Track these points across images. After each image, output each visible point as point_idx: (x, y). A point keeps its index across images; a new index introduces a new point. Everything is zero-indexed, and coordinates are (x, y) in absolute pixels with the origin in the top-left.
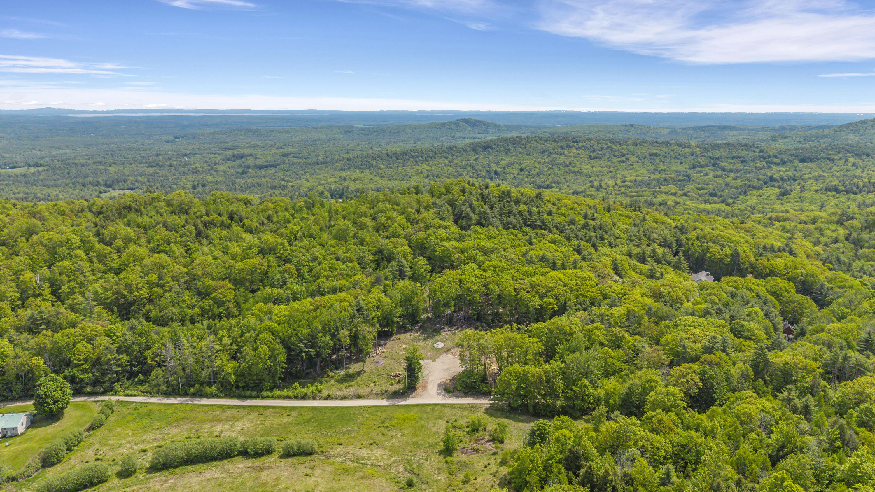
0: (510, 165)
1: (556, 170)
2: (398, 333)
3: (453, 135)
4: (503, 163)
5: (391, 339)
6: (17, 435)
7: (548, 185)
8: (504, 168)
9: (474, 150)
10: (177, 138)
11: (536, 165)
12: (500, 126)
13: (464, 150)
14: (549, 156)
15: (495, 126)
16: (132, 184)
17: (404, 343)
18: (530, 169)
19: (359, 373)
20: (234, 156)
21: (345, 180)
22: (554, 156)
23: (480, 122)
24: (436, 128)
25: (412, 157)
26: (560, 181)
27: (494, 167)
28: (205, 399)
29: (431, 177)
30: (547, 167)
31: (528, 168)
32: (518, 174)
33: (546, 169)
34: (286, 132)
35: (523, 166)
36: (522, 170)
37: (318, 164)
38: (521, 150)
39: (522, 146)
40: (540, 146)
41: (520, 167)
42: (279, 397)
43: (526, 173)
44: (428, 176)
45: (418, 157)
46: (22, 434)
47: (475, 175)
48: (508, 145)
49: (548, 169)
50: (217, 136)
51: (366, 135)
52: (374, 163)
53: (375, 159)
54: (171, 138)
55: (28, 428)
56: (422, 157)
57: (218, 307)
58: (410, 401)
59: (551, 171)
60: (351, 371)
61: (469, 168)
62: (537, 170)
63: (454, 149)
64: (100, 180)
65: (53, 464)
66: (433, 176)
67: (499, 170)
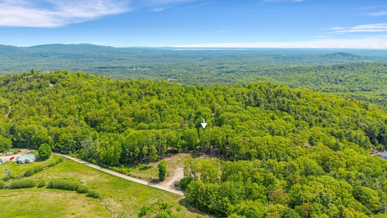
0: (350, 77)
1: (379, 82)
2: (182, 152)
3: (331, 60)
4: (346, 76)
5: (176, 155)
6: (29, 163)
7: (370, 89)
8: (346, 78)
9: (334, 68)
10: (204, 59)
11: (366, 78)
12: (360, 57)
13: (327, 68)
14: (377, 74)
15: (358, 56)
16: (177, 76)
17: (180, 158)
18: (362, 80)
19: (150, 167)
20: (220, 67)
21: (259, 79)
22: (381, 74)
23: (348, 54)
24: (323, 57)
25: (298, 70)
26: (378, 87)
27: (340, 78)
28: (91, 164)
29: (302, 81)
30: (373, 79)
31: (361, 79)
32: (354, 82)
33: (372, 81)
34: (249, 58)
35: (358, 78)
36: (356, 80)
37: (252, 72)
38: (361, 70)
39: (363, 67)
40: (374, 68)
41: (356, 78)
42: (114, 170)
43: (359, 82)
44: (300, 80)
45: (301, 71)
46: (31, 163)
47: (327, 81)
48: (354, 67)
49: (374, 81)
50: (219, 59)
51: (285, 59)
52: (277, 72)
53: (279, 70)
54: (203, 59)
55: (35, 161)
56: (303, 71)
57: (123, 128)
58: (157, 186)
59: (376, 82)
60: (148, 166)
61: (325, 77)
62: (366, 81)
63: (322, 67)
64: (167, 74)
65: (27, 176)
66: (303, 80)
67: (343, 79)
